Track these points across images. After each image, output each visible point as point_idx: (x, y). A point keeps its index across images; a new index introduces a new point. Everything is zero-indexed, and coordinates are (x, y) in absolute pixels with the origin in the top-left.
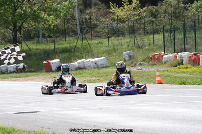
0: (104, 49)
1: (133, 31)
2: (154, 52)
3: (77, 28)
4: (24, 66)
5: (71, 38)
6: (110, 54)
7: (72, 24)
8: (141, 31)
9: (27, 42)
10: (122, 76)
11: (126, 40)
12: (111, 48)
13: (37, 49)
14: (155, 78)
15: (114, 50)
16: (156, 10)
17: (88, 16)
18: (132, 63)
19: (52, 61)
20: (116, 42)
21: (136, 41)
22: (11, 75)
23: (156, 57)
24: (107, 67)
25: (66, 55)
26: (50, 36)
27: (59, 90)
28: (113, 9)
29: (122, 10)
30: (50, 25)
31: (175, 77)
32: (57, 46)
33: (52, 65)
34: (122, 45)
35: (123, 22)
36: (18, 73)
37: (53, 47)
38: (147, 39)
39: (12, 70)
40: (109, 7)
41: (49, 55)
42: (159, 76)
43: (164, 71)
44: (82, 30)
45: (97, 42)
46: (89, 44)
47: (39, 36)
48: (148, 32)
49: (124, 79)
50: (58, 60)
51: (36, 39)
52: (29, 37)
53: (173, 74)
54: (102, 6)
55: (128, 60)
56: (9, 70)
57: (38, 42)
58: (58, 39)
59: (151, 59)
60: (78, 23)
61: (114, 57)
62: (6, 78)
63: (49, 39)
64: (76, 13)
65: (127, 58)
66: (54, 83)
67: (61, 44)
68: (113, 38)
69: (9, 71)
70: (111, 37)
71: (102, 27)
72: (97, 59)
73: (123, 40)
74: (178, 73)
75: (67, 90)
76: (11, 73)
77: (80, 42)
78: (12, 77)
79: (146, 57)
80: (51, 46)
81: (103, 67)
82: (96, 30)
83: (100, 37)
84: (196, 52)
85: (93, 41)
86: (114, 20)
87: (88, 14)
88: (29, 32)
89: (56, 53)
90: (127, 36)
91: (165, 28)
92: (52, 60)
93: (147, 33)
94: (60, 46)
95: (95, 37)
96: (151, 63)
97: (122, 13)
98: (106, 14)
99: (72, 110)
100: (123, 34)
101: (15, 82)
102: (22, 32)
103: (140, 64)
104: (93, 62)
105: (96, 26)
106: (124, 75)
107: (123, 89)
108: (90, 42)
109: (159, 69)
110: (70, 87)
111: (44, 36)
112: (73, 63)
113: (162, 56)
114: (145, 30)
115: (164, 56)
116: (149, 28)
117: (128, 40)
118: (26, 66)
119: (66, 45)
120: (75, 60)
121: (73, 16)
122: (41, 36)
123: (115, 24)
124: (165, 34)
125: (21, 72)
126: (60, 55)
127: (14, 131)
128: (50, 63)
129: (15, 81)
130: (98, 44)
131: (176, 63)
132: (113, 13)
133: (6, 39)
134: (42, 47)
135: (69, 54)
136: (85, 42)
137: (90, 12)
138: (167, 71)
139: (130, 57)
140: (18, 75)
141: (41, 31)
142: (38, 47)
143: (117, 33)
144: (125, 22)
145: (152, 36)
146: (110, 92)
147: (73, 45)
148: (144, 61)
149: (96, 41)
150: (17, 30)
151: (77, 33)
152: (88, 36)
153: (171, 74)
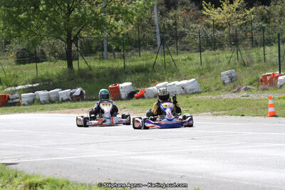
0: (194, 68)
1: (235, 42)
2: (266, 71)
3: (156, 38)
4: (81, 92)
5: (148, 53)
6: (202, 74)
7: (149, 32)
8: (246, 42)
9: (85, 58)
10: (163, 105)
11: (225, 55)
12: (205, 66)
13: (100, 68)
14: (267, 108)
15: (209, 69)
16: (269, 12)
17: (171, 21)
18: (234, 87)
19: (121, 85)
20: (211, 58)
21: (239, 55)
22: (64, 104)
23: (268, 78)
24: (199, 93)
25: (141, 76)
26: (117, 50)
27: (96, 122)
28: (208, 10)
29: (220, 12)
30: (118, 34)
32: (128, 64)
33: (121, 90)
34: (220, 62)
35: (222, 28)
36: (74, 101)
37: (123, 65)
38: (256, 53)
39: (65, 98)
40: (201, 8)
41: (117, 76)
42: (272, 106)
43: (279, 99)
44: (163, 40)
45: (184, 58)
46: (173, 60)
47: (103, 50)
48: (257, 44)
49: (165, 109)
50: (130, 84)
51: (99, 53)
52: (89, 50)
54: (192, 6)
55: (229, 83)
56: (60, 97)
57: (102, 58)
58: (129, 53)
59: (262, 81)
60: (157, 31)
61: (209, 79)
62: (56, 109)
63: (116, 54)
64: (156, 17)
65: (227, 81)
66: (91, 113)
67: (133, 60)
68: (206, 52)
69: (60, 100)
70: (204, 51)
71: (192, 37)
72: (184, 82)
73: (221, 55)
75: (105, 121)
76: (63, 101)
77: (160, 58)
78: (65, 107)
79: (255, 78)
80: (119, 64)
81: (193, 93)
82: (183, 40)
83: (188, 50)
85: (179, 56)
86: (208, 25)
87: (172, 17)
88: (89, 43)
89: (127, 73)
90: (227, 49)
91: (281, 37)
92: (121, 83)
93: (255, 44)
94: (133, 64)
95: (182, 50)
96: (261, 87)
97: (220, 17)
98: (197, 18)
99: (150, 154)
100: (221, 46)
101: (69, 115)
102: (79, 44)
103: (246, 89)
104: (178, 86)
105: (183, 34)
106: (167, 104)
107: (164, 121)
108: (175, 57)
109: (273, 96)
110: (109, 118)
111: (110, 49)
112: (151, 88)
113: (277, 77)
114: (252, 40)
115: (280, 78)
116: (258, 37)
117: (229, 55)
118: (84, 91)
119: (141, 62)
120: (154, 83)
121: (150, 20)
122: (105, 49)
123: (210, 32)
124: (281, 46)
125: (78, 100)
126: (133, 76)
127: (68, 183)
128: (118, 88)
129: (69, 113)
130: (185, 60)
132: (208, 17)
133: (56, 54)
134: (107, 64)
135: (146, 74)
136: (168, 57)
137: (175, 15)
138: (284, 98)
139: (232, 79)
140: (73, 104)
141: (105, 42)
142: (102, 65)
143: (213, 44)
144: (224, 29)
145: (262, 49)
146: (148, 125)
147: (152, 61)
148: (251, 84)
149: (183, 56)
150: (72, 41)
151: (157, 46)
152: (172, 48)
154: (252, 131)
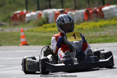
23: (18, 16)
31: (42, 37)
42: (24, 37)
43: (28, 31)
53: (39, 34)
59: (13, 18)
74: (45, 32)
79: (7, 16)
84: (62, 8)
96: (12, 23)
103: (1, 25)
113: (25, 15)
115: (28, 15)
131: (41, 22)
138: (32, 31)
148: (4, 21)
153: (37, 34)
154: (11, 57)
